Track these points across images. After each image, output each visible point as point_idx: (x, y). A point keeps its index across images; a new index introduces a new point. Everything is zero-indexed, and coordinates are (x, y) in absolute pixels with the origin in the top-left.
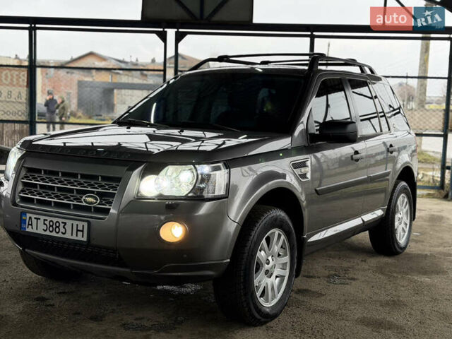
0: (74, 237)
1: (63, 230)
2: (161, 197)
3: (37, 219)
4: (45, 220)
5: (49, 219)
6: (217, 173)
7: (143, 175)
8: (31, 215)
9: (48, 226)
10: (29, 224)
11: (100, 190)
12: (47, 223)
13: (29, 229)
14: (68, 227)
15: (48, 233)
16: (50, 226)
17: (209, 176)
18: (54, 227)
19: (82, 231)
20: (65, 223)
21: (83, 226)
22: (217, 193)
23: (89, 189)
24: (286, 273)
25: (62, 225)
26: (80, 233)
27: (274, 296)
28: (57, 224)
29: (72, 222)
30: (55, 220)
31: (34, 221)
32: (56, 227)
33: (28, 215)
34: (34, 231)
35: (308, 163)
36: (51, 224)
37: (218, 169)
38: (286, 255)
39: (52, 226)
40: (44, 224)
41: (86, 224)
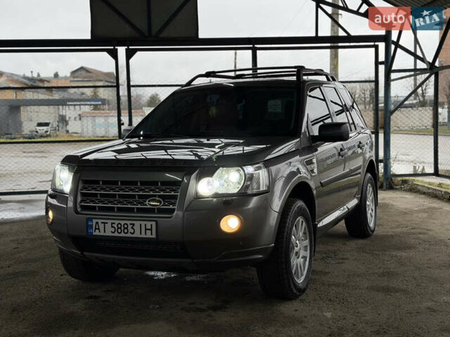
0: (143, 236)
1: (132, 231)
2: (216, 195)
3: (105, 223)
4: (112, 223)
5: (117, 222)
6: (260, 171)
7: (199, 178)
8: (97, 221)
9: (116, 228)
10: (96, 229)
11: (162, 193)
12: (115, 226)
13: (97, 233)
14: (137, 227)
15: (116, 234)
16: (118, 228)
17: (252, 175)
18: (123, 228)
19: (151, 230)
20: (133, 225)
21: (151, 225)
22: (261, 189)
23: (151, 193)
24: (308, 254)
25: (130, 227)
26: (148, 232)
27: (302, 275)
28: (126, 226)
29: (139, 222)
30: (123, 222)
31: (101, 226)
32: (125, 228)
33: (95, 221)
34: (102, 233)
35: (314, 161)
36: (119, 226)
37: (259, 168)
38: (306, 239)
39: (120, 228)
40: (112, 227)
41: (154, 223)
